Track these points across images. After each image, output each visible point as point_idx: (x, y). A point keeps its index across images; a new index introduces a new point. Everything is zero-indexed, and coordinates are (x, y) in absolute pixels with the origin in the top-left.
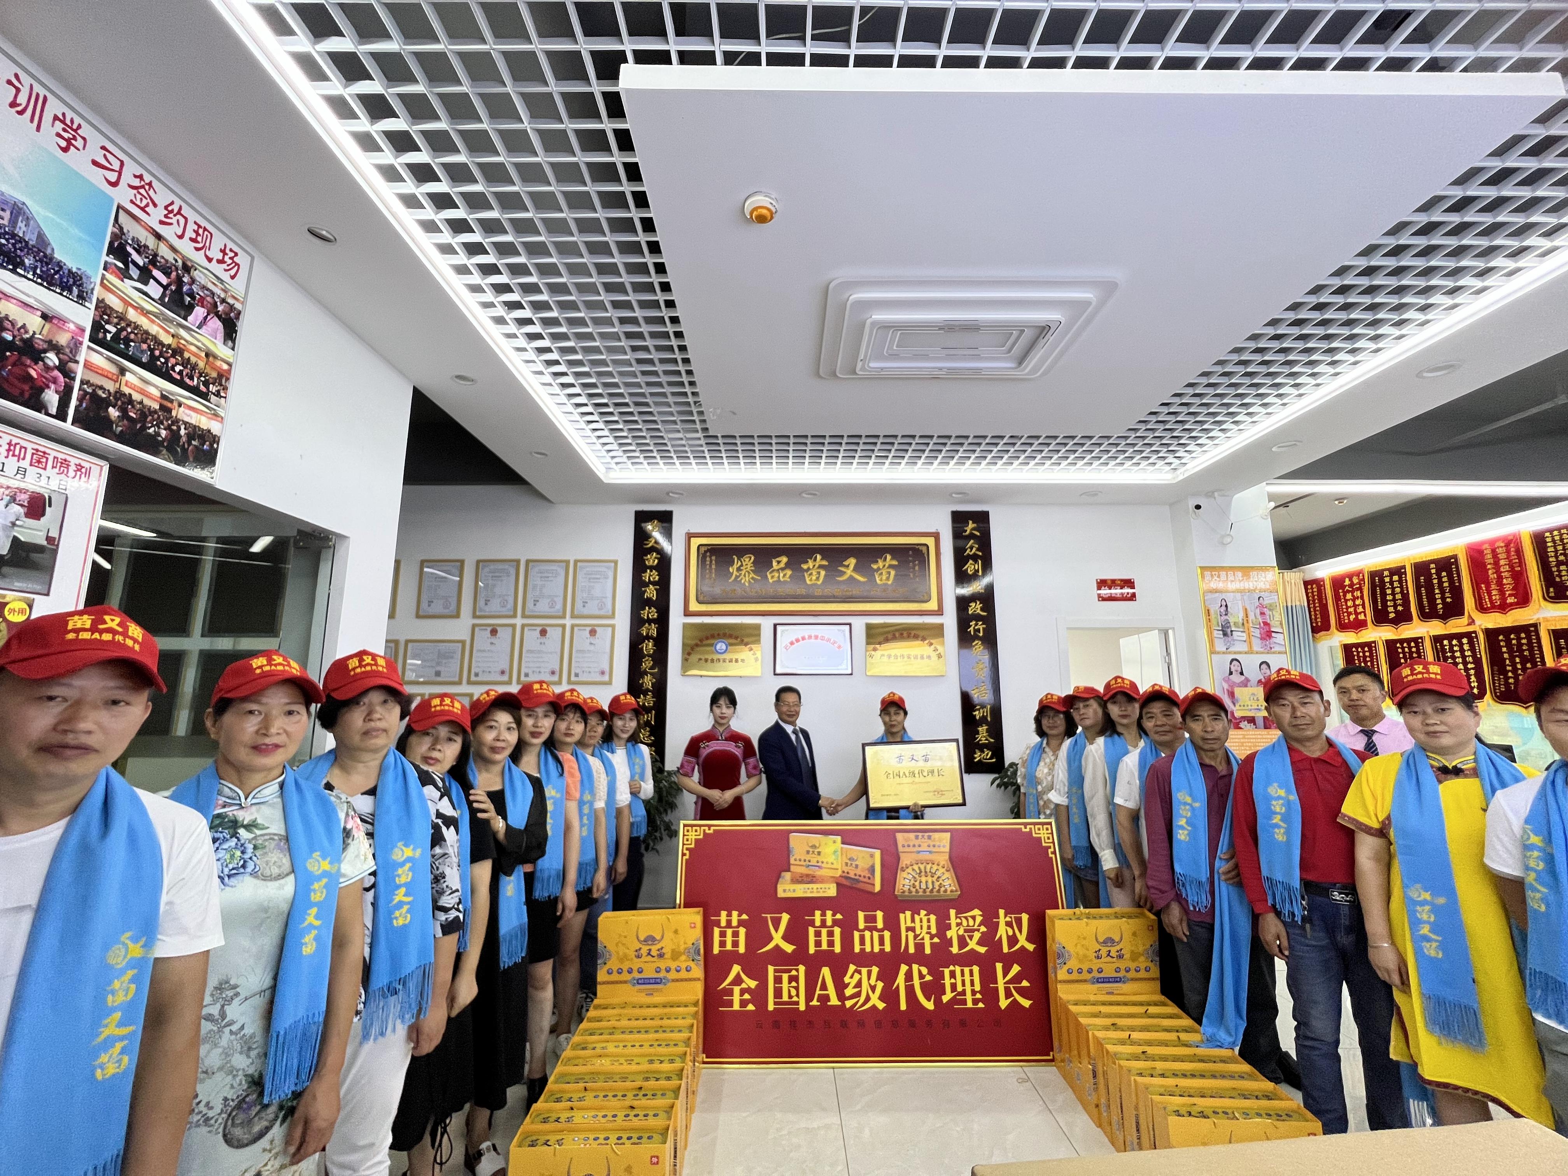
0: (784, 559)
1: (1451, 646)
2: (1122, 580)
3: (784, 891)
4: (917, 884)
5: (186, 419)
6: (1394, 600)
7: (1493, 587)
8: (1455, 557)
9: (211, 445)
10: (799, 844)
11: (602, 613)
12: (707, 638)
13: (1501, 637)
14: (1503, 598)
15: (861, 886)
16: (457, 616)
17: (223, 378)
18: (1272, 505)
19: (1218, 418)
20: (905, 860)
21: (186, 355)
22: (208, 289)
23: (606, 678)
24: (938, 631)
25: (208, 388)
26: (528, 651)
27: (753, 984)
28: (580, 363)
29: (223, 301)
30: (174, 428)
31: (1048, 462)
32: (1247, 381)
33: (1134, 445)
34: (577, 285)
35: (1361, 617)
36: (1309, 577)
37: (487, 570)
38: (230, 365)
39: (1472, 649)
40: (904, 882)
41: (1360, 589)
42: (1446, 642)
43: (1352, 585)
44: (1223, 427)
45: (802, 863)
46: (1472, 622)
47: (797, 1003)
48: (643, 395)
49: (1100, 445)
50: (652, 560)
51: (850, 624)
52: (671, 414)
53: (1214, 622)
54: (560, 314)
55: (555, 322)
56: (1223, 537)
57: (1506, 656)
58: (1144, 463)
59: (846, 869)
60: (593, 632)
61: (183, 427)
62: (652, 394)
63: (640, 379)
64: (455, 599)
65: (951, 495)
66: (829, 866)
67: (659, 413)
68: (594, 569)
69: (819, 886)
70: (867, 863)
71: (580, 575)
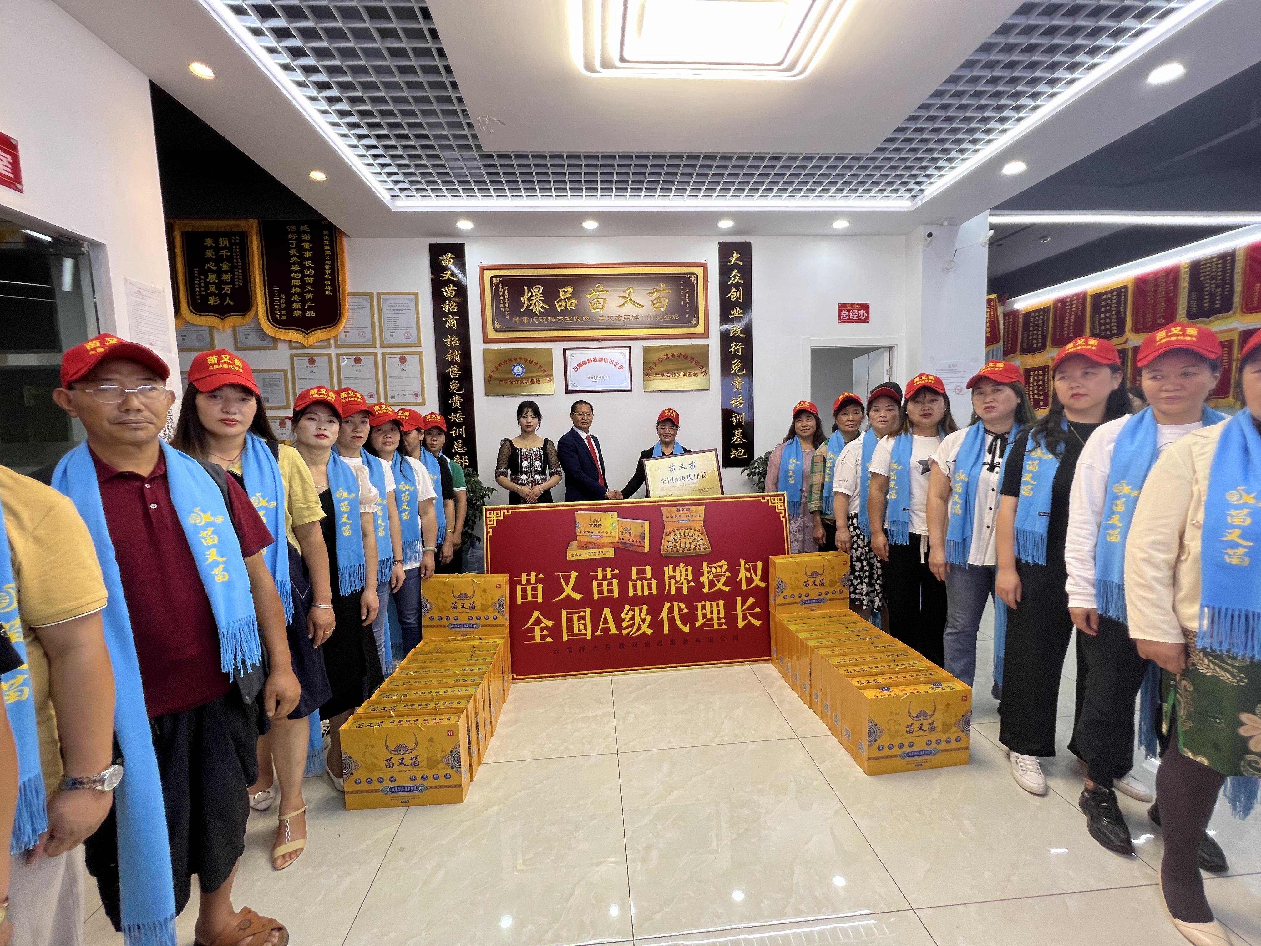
0: (570, 289)
2: (859, 304)
3: (572, 555)
4: (678, 545)
6: (1069, 324)
7: (1150, 310)
8: (1125, 288)
10: (583, 520)
11: (409, 341)
12: (505, 363)
14: (1154, 320)
15: (633, 548)
16: (275, 347)
18: (992, 232)
20: (669, 528)
23: (419, 399)
24: (705, 352)
26: (348, 378)
27: (550, 624)
28: (327, 53)
32: (990, 88)
40: (668, 544)
44: (961, 147)
45: (587, 534)
47: (585, 634)
48: (406, 100)
49: (851, 167)
50: (450, 291)
51: (629, 348)
52: (447, 137)
56: (948, 261)
58: (889, 189)
59: (622, 537)
60: (403, 360)
63: (398, 78)
66: (609, 535)
68: (396, 301)
69: (600, 550)
70: (639, 531)
71: (384, 307)
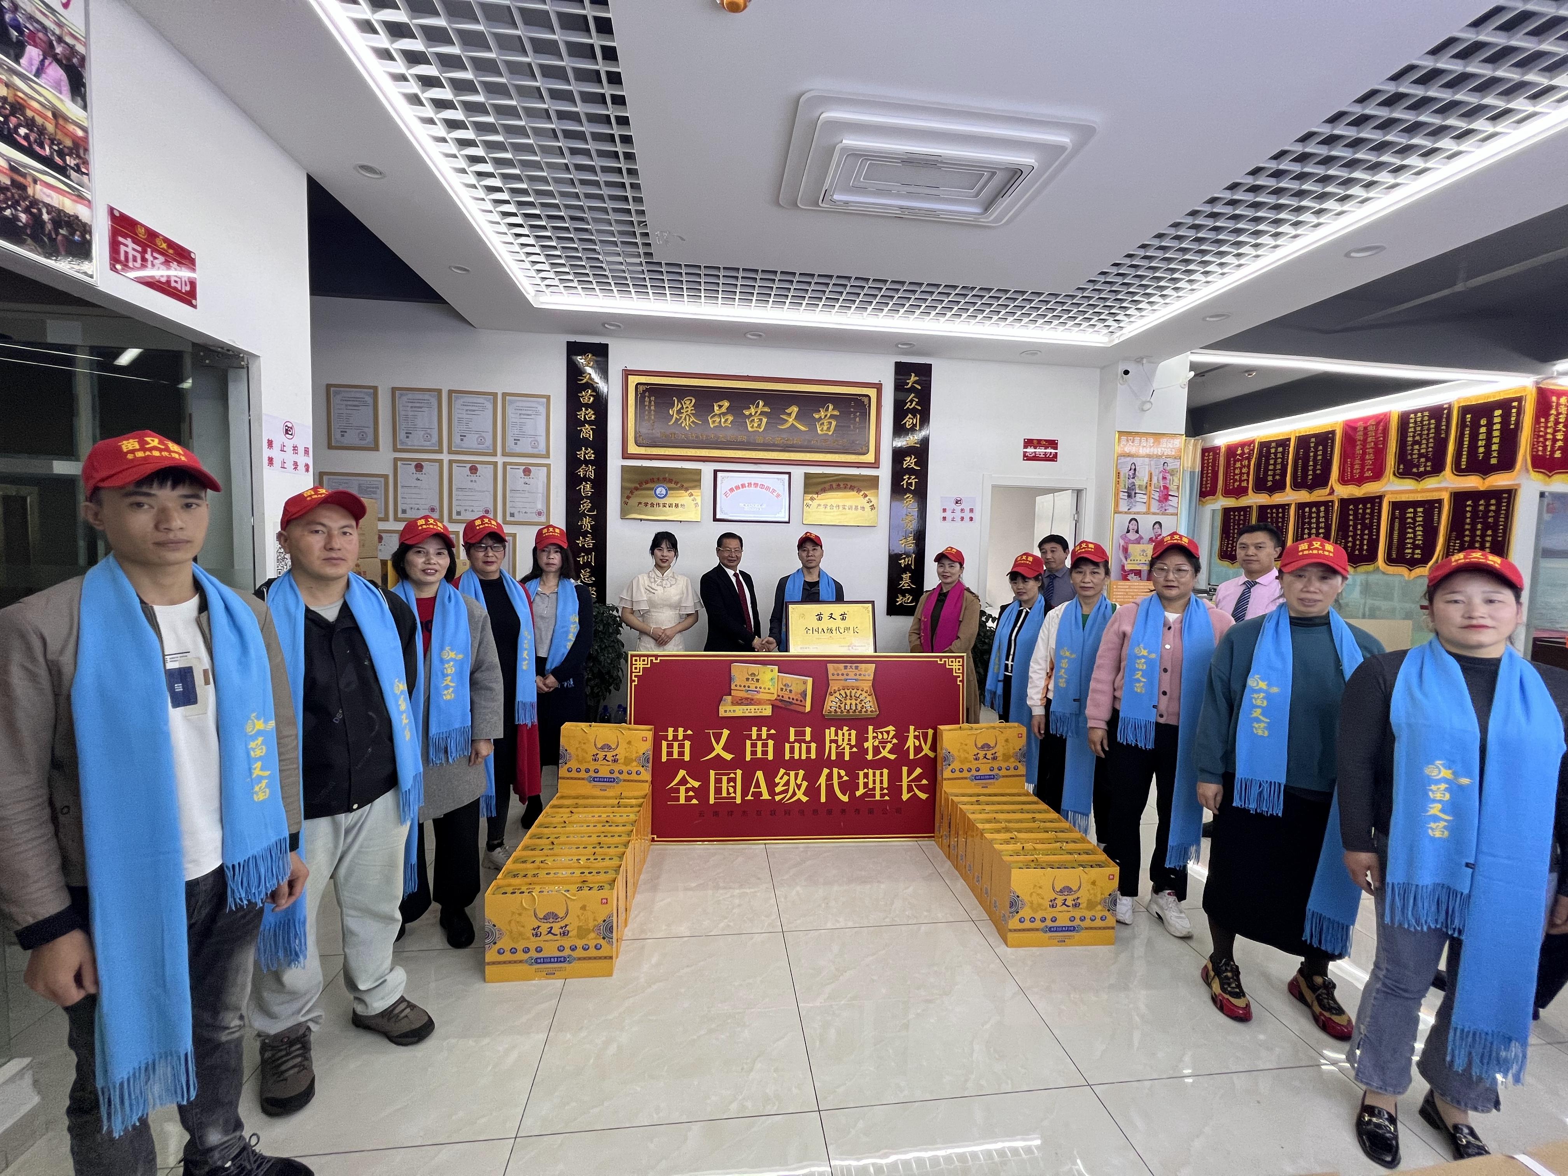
0: (726, 404)
1: (1311, 512)
2: (1046, 441)
3: (726, 711)
4: (843, 706)
5: (47, 200)
6: (1274, 470)
7: (1357, 462)
8: (1333, 432)
9: (83, 236)
10: (739, 673)
11: (535, 451)
12: (647, 483)
13: (1351, 507)
14: (1362, 471)
15: (793, 707)
16: (376, 448)
17: (80, 148)
18: (1192, 374)
19: (1162, 284)
20: (833, 686)
21: (29, 113)
22: (38, 22)
24: (873, 482)
25: (64, 161)
26: (458, 489)
27: (696, 784)
28: (508, 163)
29: (60, 40)
30: (35, 211)
31: (995, 318)
32: (1195, 246)
33: (1079, 305)
34: (508, 63)
35: (1244, 484)
36: (1208, 445)
37: (405, 398)
38: (84, 130)
39: (1327, 517)
40: (831, 704)
41: (1249, 459)
42: (1307, 509)
43: (1243, 453)
44: (1164, 293)
45: (742, 688)
46: (1332, 492)
47: (735, 798)
48: (581, 208)
49: (1047, 302)
50: (587, 397)
51: (789, 474)
52: (612, 234)
53: (1122, 485)
54: (488, 98)
55: (479, 108)
56: (1144, 403)
57: (1351, 523)
58: (1085, 324)
59: (781, 693)
60: (527, 472)
61: (44, 211)
62: (590, 208)
63: (579, 189)
64: (372, 430)
65: (897, 345)
66: (767, 691)
67: (598, 231)
68: (525, 404)
69: (756, 707)
70: (801, 688)
71: (510, 411)
